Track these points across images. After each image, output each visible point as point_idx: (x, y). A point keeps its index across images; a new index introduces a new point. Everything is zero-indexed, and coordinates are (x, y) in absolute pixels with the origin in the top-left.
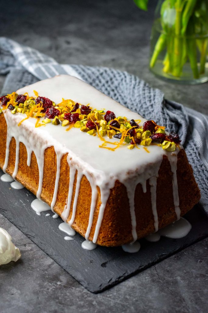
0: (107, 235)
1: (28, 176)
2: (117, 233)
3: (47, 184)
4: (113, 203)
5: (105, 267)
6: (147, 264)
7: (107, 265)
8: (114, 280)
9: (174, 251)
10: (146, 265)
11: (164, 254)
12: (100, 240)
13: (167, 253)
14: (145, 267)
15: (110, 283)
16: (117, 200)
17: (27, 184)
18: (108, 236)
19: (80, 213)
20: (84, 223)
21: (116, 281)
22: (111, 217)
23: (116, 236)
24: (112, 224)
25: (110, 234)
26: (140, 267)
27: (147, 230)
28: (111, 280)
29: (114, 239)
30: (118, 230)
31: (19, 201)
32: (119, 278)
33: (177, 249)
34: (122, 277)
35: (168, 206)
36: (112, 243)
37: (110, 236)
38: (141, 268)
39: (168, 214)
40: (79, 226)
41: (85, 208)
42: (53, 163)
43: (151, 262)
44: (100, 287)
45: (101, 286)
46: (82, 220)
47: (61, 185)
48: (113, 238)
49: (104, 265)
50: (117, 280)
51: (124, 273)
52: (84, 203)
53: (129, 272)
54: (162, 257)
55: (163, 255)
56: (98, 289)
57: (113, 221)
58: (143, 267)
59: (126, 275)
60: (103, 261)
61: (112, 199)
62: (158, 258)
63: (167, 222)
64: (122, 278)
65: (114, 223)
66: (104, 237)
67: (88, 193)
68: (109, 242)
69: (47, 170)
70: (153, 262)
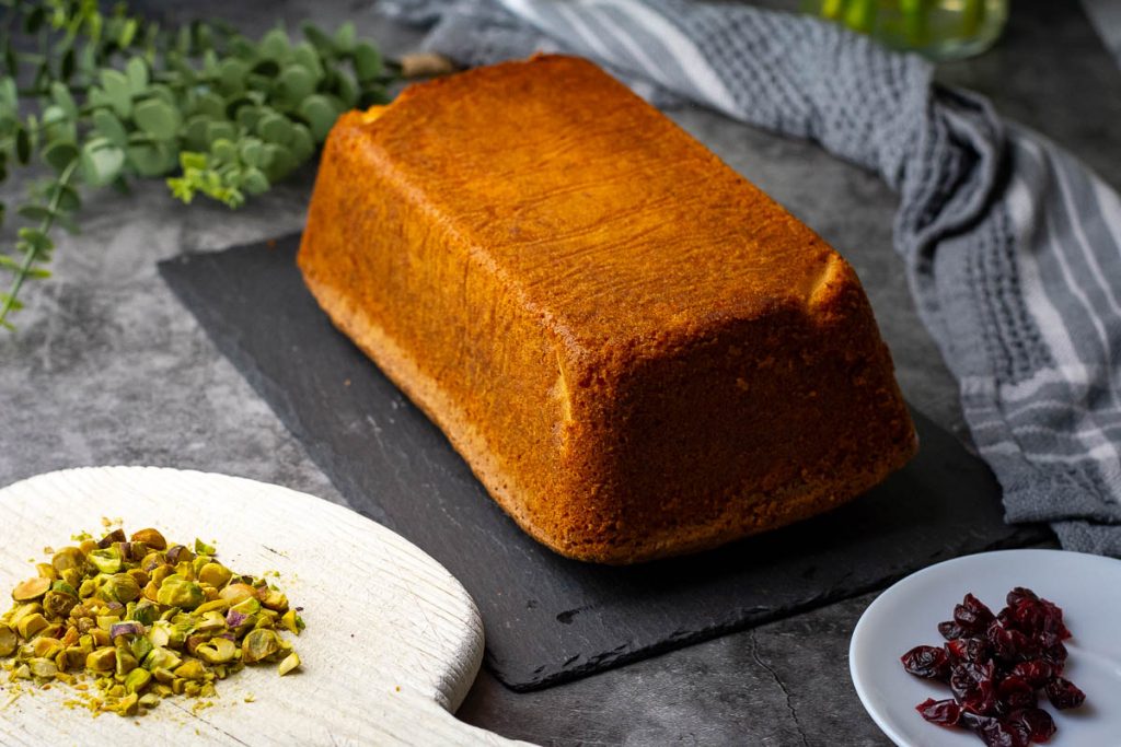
0: (583, 522)
1: (398, 344)
2: (616, 518)
3: (445, 367)
4: (607, 426)
5: (569, 622)
6: (700, 630)
7: (576, 618)
8: (583, 661)
9: (800, 603)
10: (696, 634)
11: (761, 607)
12: (563, 538)
13: (771, 607)
14: (690, 637)
15: (569, 668)
16: (621, 418)
17: (394, 368)
18: (587, 527)
19: (519, 457)
20: (527, 486)
21: (589, 665)
22: (599, 468)
23: (612, 528)
24: (599, 489)
25: (591, 522)
26: (677, 634)
27: (720, 526)
28: (576, 658)
29: (602, 537)
30: (620, 511)
31: (364, 419)
32: (603, 656)
33: (810, 599)
34: (611, 654)
35: (794, 461)
36: (598, 550)
37: (590, 526)
38: (676, 638)
39: (793, 487)
40: (514, 497)
41: (532, 437)
42: (461, 300)
43: (713, 624)
44: (536, 675)
45: (538, 671)
46: (523, 478)
47: (478, 369)
48: (600, 535)
49: (565, 617)
50: (594, 661)
51: (621, 644)
52: (530, 424)
53: (638, 645)
54: (753, 617)
55: (761, 610)
56: (530, 680)
57: (605, 482)
58: (684, 636)
59: (627, 651)
60: (568, 607)
61: (604, 410)
62: (741, 617)
63: (788, 511)
64: (613, 658)
65: (606, 487)
66: (573, 530)
67: (541, 393)
68: (587, 546)
69: (447, 325)
70: (722, 627)
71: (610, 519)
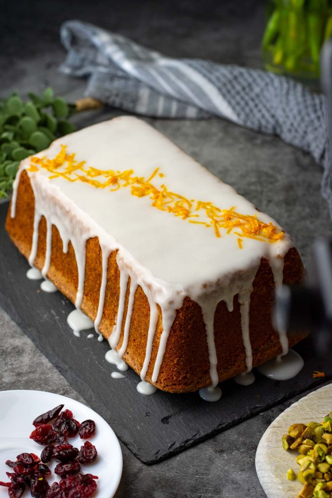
0: (171, 376)
1: (63, 275)
2: (187, 373)
3: (90, 291)
4: (181, 331)
5: (168, 423)
6: (231, 422)
7: (170, 420)
8: (177, 445)
9: (276, 401)
10: (229, 424)
11: (257, 406)
12: (161, 383)
13: (263, 405)
14: (226, 426)
15: (172, 450)
16: (187, 326)
17: (62, 287)
18: (173, 378)
19: (134, 340)
20: (139, 355)
21: (181, 447)
22: (177, 351)
23: (185, 377)
24: (178, 360)
25: (175, 376)
26: (220, 425)
27: (235, 368)
28: (174, 444)
29: (181, 382)
30: (188, 369)
31: (50, 312)
32: (187, 441)
33: (280, 399)
34: (190, 440)
35: (268, 333)
36: (179, 389)
37: (175, 378)
38: (220, 427)
39: (268, 344)
40: (133, 359)
41: (141, 333)
42: (98, 261)
43: (236, 418)
44: (156, 455)
45: (157, 453)
46: (137, 351)
47: (109, 295)
48: (180, 381)
49: (165, 420)
50: (183, 444)
51: (194, 434)
52: (140, 326)
53: (202, 434)
54: (254, 411)
55: (257, 407)
56: (154, 458)
57: (181, 357)
58: (224, 426)
59: (198, 437)
60: (166, 414)
61: (179, 324)
62: (249, 412)
63: (266, 356)
64: (191, 442)
65: (182, 359)
66: (166, 379)
67: (145, 313)
68: (173, 387)
69: (90, 271)
70: (240, 419)
71: (184, 373)
